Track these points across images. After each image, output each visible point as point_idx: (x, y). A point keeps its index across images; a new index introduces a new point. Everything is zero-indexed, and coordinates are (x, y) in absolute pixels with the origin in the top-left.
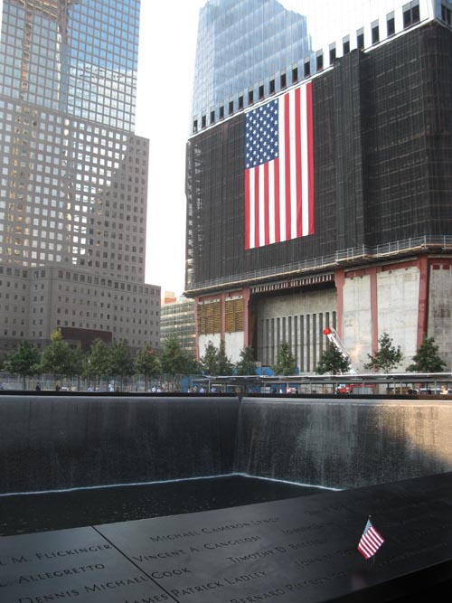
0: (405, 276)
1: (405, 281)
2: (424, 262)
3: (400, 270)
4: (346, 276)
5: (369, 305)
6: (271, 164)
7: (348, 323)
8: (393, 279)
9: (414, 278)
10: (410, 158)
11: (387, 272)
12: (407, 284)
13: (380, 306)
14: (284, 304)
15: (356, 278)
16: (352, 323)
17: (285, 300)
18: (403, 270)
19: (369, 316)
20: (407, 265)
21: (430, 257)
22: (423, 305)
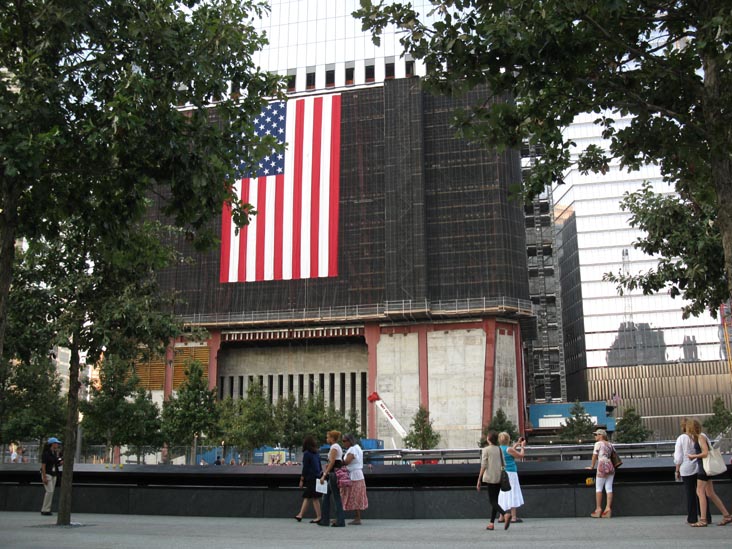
0: (467, 338)
1: (466, 344)
2: (492, 324)
3: (459, 331)
4: (381, 332)
5: (415, 368)
6: (271, 181)
7: (384, 388)
8: (450, 340)
9: (478, 341)
10: (479, 209)
11: (443, 332)
12: (469, 348)
13: (431, 371)
14: (262, 358)
15: (397, 336)
16: (391, 388)
17: (262, 353)
18: (465, 331)
19: (416, 381)
20: (469, 327)
21: (498, 320)
22: (490, 372)
